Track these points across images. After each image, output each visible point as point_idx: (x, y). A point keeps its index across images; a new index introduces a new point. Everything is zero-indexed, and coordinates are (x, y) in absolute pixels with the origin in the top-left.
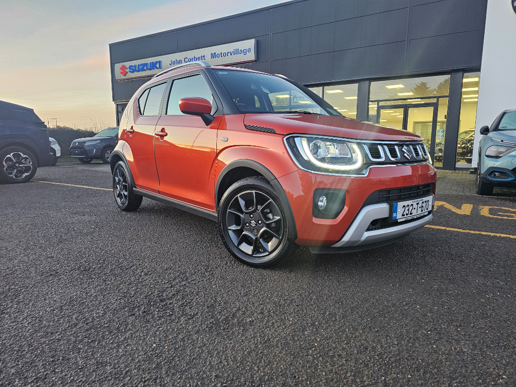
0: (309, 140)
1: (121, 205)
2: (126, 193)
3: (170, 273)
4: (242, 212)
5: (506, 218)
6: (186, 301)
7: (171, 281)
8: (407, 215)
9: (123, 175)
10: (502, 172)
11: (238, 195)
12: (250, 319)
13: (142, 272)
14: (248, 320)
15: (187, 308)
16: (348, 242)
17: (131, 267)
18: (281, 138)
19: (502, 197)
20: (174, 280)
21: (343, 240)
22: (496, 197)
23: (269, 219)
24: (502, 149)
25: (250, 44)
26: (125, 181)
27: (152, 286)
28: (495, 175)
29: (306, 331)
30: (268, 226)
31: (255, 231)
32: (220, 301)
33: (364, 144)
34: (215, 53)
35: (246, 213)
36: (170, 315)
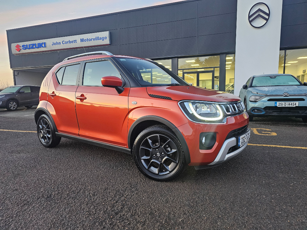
0: (193, 103)
1: (45, 144)
2: (49, 136)
3: (110, 192)
4: (150, 148)
5: (267, 135)
6: (133, 212)
7: (113, 198)
8: (243, 142)
9: (46, 123)
10: (258, 109)
11: (148, 138)
12: (181, 220)
13: (90, 193)
14: (180, 221)
15: (137, 217)
16: (218, 162)
17: (80, 191)
18: (176, 103)
19: (259, 122)
20: (115, 196)
21: (215, 161)
22: (255, 122)
23: (168, 151)
24: (257, 98)
25: (106, 34)
26: (48, 127)
27: (103, 204)
28: (255, 111)
29: (218, 222)
30: (168, 155)
31: (160, 159)
32: (154, 209)
33: (222, 104)
34: (83, 39)
35: (153, 148)
36: (129, 224)
